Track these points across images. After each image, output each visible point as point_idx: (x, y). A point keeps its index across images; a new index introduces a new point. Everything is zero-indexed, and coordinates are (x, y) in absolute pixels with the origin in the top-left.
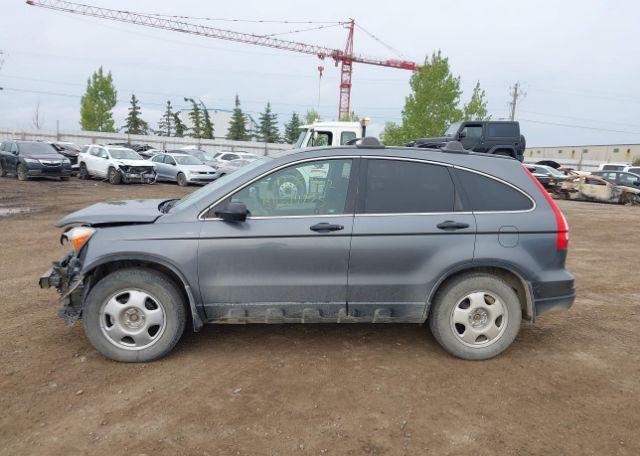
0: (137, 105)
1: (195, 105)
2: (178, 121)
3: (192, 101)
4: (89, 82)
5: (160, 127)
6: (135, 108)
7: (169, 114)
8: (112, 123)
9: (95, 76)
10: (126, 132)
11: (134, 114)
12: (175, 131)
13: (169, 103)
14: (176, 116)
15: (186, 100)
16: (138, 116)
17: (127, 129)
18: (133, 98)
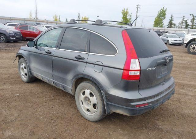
0: (173, 18)
1: (194, 17)
2: (186, 23)
3: (193, 15)
4: (159, 12)
5: (179, 25)
6: (172, 19)
7: (183, 20)
8: (163, 24)
9: (161, 10)
10: (167, 27)
11: (171, 21)
12: (185, 26)
13: (184, 16)
14: (186, 21)
15: (190, 15)
16: (172, 22)
17: (168, 26)
18: (172, 16)
